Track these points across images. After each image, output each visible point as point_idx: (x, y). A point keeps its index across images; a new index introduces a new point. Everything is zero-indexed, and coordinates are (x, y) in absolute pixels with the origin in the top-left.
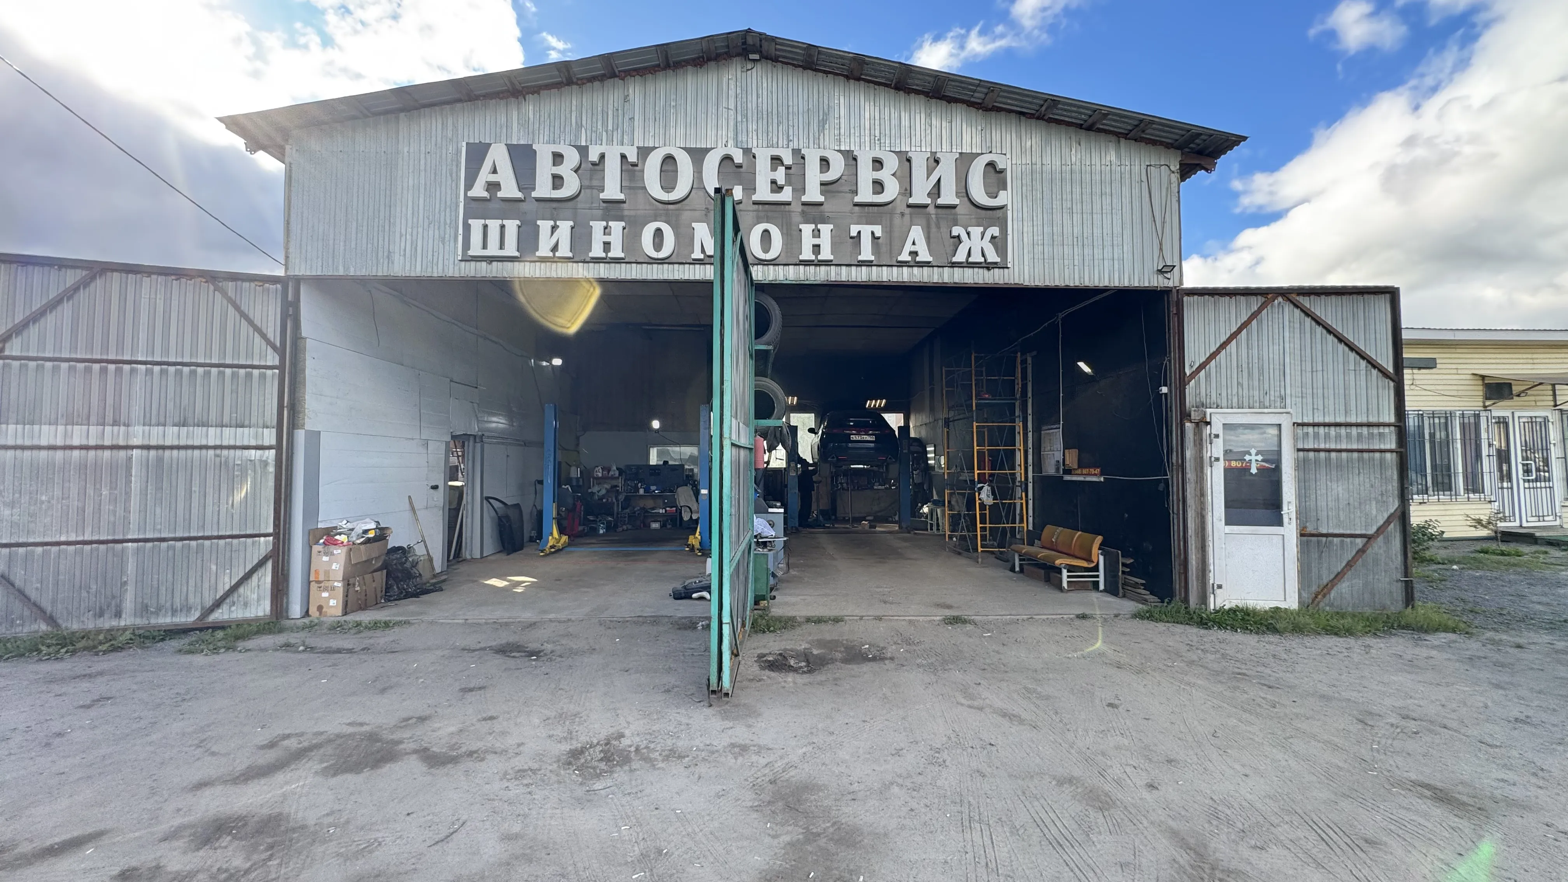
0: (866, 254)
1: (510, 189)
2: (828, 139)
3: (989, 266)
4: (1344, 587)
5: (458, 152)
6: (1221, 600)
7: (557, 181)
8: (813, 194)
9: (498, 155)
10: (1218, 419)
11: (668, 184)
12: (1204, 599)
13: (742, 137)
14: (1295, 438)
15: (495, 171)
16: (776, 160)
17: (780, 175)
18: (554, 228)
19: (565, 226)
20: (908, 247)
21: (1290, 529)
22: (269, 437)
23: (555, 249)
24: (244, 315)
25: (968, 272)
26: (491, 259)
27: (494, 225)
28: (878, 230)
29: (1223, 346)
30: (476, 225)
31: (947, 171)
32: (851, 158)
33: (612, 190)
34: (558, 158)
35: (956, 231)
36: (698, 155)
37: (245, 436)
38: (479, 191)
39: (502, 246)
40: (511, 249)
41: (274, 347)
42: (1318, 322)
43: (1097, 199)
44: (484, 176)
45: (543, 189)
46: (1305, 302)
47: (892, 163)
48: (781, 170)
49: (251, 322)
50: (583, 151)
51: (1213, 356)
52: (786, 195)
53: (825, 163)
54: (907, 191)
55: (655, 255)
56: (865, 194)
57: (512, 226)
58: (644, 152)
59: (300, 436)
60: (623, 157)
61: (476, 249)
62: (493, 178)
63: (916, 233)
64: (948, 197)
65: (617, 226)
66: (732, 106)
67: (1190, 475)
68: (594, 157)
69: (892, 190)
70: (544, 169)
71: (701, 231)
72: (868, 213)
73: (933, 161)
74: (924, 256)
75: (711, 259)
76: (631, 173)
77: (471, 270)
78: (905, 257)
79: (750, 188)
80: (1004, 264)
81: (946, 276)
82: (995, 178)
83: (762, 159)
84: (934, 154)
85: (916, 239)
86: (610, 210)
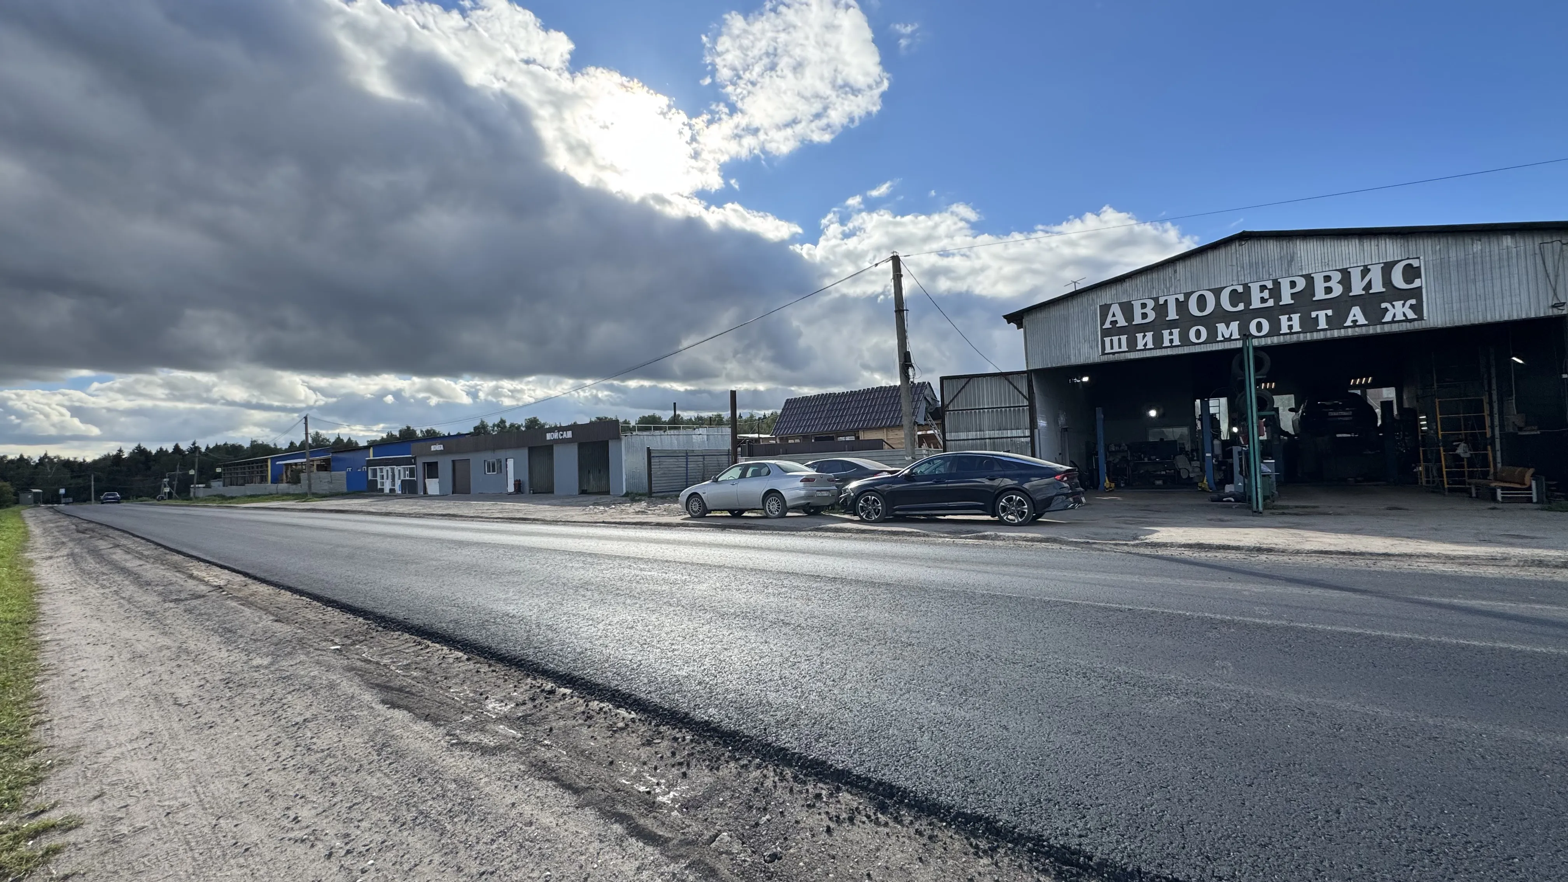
0: (1323, 324)
1: (1122, 322)
2: (1295, 272)
3: (1410, 321)
5: (1096, 309)
7: (1144, 316)
8: (1286, 299)
9: (1116, 309)
11: (1202, 308)
13: (1242, 279)
15: (1114, 315)
16: (1263, 288)
17: (1266, 294)
18: (1144, 336)
19: (1149, 335)
20: (1351, 318)
22: (1027, 433)
23: (1145, 345)
24: (1015, 388)
25: (1395, 325)
26: (1114, 353)
27: (1115, 339)
28: (1330, 312)
30: (1107, 340)
31: (1375, 275)
32: (1309, 279)
33: (1172, 315)
34: (1144, 306)
35: (1384, 305)
36: (1217, 292)
37: (1019, 433)
38: (1107, 325)
39: (1120, 347)
40: (1124, 348)
41: (1025, 397)
43: (1497, 270)
44: (1110, 318)
45: (1138, 320)
47: (1337, 276)
48: (1267, 292)
49: (1018, 390)
50: (1156, 300)
52: (1271, 303)
53: (1293, 284)
54: (1348, 288)
55: (1197, 341)
56: (1320, 295)
57: (1124, 338)
58: (1188, 295)
59: (1036, 431)
60: (1177, 299)
61: (1108, 350)
62: (1114, 319)
63: (1356, 310)
64: (1378, 287)
65: (1176, 332)
66: (1234, 263)
68: (1161, 301)
69: (1338, 290)
70: (1138, 312)
71: (1221, 327)
72: (1322, 305)
73: (1366, 271)
74: (1362, 320)
75: (1229, 340)
76: (1182, 306)
77: (1105, 358)
78: (1349, 323)
79: (1248, 303)
80: (1421, 318)
81: (1379, 329)
82: (1411, 273)
83: (1255, 288)
84: (1365, 266)
85: (1356, 314)
86: (1172, 324)
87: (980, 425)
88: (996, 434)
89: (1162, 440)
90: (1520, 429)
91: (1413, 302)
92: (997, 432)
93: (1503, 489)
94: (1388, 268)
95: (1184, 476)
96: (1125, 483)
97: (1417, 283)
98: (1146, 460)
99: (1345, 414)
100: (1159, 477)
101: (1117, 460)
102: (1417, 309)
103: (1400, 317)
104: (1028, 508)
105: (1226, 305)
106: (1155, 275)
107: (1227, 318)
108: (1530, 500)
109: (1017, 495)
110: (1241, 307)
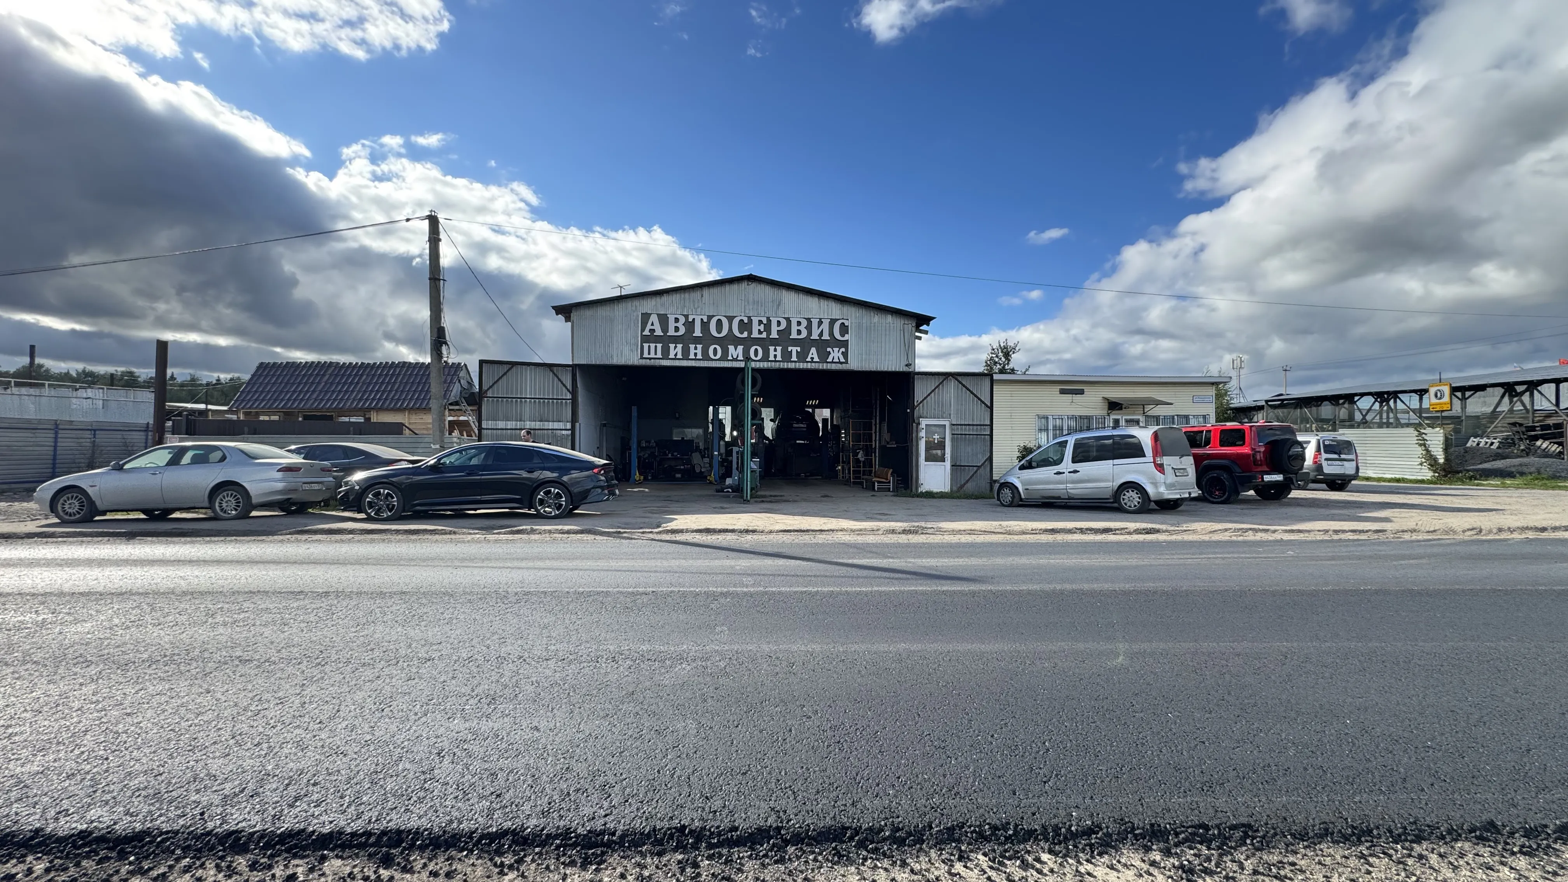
0: (794, 358)
1: (659, 332)
2: (780, 314)
3: (841, 363)
4: (969, 485)
5: (638, 316)
6: (922, 489)
7: (677, 329)
8: (774, 335)
9: (654, 318)
10: (924, 422)
11: (719, 330)
12: (917, 489)
13: (747, 311)
14: (952, 430)
15: (652, 324)
16: (760, 322)
17: (762, 328)
18: (676, 347)
19: (680, 346)
20: (810, 356)
21: (948, 464)
22: (569, 426)
23: (676, 355)
24: (560, 380)
25: (834, 365)
26: (650, 359)
27: (653, 345)
28: (799, 349)
29: (929, 395)
30: (646, 345)
31: (825, 326)
32: (788, 320)
33: (698, 333)
34: (677, 320)
35: (829, 349)
36: (730, 319)
37: (561, 425)
38: (647, 332)
39: (656, 354)
40: (659, 355)
41: (568, 390)
42: (964, 386)
43: (883, 337)
44: (649, 327)
45: (671, 332)
46: (960, 378)
47: (804, 323)
48: (762, 326)
49: (562, 383)
50: (686, 316)
51: (925, 398)
52: (764, 335)
53: (779, 323)
54: (810, 333)
55: (714, 358)
56: (794, 335)
57: (659, 346)
58: (710, 318)
59: (577, 425)
60: (702, 320)
61: (646, 355)
62: (652, 327)
63: (813, 350)
64: (826, 336)
65: (699, 347)
66: (743, 298)
67: (914, 443)
68: (690, 320)
69: (804, 334)
70: (672, 325)
71: (731, 348)
72: (795, 342)
73: (820, 323)
74: (816, 359)
75: (736, 360)
76: (705, 325)
77: (643, 362)
78: (809, 359)
79: (750, 333)
80: (846, 362)
81: (825, 366)
82: (844, 329)
83: (755, 321)
84: (820, 319)
85: (813, 353)
86: (697, 340)
87: (521, 415)
88: (538, 425)
89: (683, 438)
90: (888, 443)
91: (843, 350)
92: (538, 423)
93: (879, 482)
94: (833, 322)
95: (698, 470)
96: (652, 476)
97: (846, 337)
98: (670, 455)
99: (802, 426)
100: (679, 471)
101: (647, 455)
102: (845, 355)
103: (836, 360)
104: (566, 501)
105: (736, 332)
106: (687, 295)
107: (737, 342)
108: (889, 491)
109: (555, 488)
110: (745, 335)
